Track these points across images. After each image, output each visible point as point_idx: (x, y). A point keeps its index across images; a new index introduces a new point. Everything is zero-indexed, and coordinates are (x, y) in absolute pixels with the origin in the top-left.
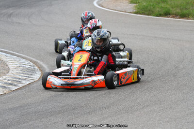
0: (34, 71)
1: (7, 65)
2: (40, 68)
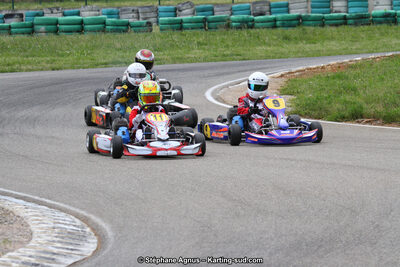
0: (83, 237)
1: (28, 226)
2: (96, 230)
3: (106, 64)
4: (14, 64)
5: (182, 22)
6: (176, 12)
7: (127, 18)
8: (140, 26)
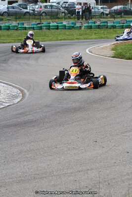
3: (61, 40)
5: (91, 26)
6: (94, 23)
7: (78, 25)
8: (77, 27)
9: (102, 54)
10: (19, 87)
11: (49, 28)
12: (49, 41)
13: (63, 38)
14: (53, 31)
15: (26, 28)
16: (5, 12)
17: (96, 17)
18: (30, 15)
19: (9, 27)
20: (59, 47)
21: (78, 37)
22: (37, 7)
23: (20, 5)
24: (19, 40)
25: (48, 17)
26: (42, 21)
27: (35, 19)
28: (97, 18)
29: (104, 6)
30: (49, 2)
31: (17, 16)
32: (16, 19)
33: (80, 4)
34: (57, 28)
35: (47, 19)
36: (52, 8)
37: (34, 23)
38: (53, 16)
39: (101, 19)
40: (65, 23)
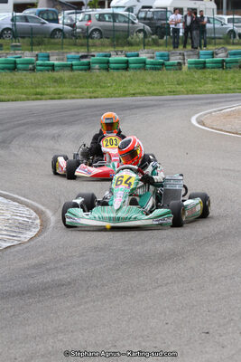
3: (134, 95)
4: (63, 93)
5: (205, 63)
6: (213, 55)
7: (174, 60)
8: (172, 65)
9: (228, 127)
10: (33, 203)
11: (106, 66)
12: (108, 97)
13: (138, 91)
14: (116, 73)
15: (53, 65)
16: (7, 29)
17: (217, 41)
18: (64, 37)
19: (15, 63)
20: (128, 112)
21: (173, 88)
22: (79, 18)
23: (41, 13)
24: (37, 94)
25: (107, 41)
26: (93, 50)
27: (75, 45)
28: (220, 44)
29: (236, 17)
30: (109, 7)
31: (35, 38)
32: (32, 44)
33: (180, 11)
34: (126, 66)
35: (103, 45)
36: (114, 21)
37: (73, 53)
38: (118, 39)
39: (229, 47)
40: (144, 56)
